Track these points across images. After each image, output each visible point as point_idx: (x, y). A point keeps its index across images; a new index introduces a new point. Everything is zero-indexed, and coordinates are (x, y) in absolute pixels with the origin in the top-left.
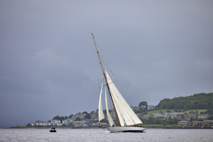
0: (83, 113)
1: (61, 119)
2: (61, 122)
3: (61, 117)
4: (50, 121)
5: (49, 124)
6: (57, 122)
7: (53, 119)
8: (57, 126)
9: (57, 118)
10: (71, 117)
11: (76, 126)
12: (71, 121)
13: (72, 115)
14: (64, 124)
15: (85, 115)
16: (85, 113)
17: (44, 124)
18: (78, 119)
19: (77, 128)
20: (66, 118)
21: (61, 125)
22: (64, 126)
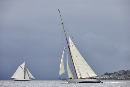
0: (122, 71)
1: (109, 74)
2: (109, 76)
3: (109, 73)
4: (102, 76)
5: (102, 78)
6: (107, 76)
7: (104, 75)
8: (107, 79)
9: (106, 74)
10: (115, 73)
11: (118, 79)
12: (115, 76)
13: (116, 72)
14: (111, 78)
15: (123, 72)
16: (123, 71)
17: (99, 78)
18: (119, 75)
19: (119, 80)
20: (112, 74)
21: (109, 78)
22: (111, 79)
